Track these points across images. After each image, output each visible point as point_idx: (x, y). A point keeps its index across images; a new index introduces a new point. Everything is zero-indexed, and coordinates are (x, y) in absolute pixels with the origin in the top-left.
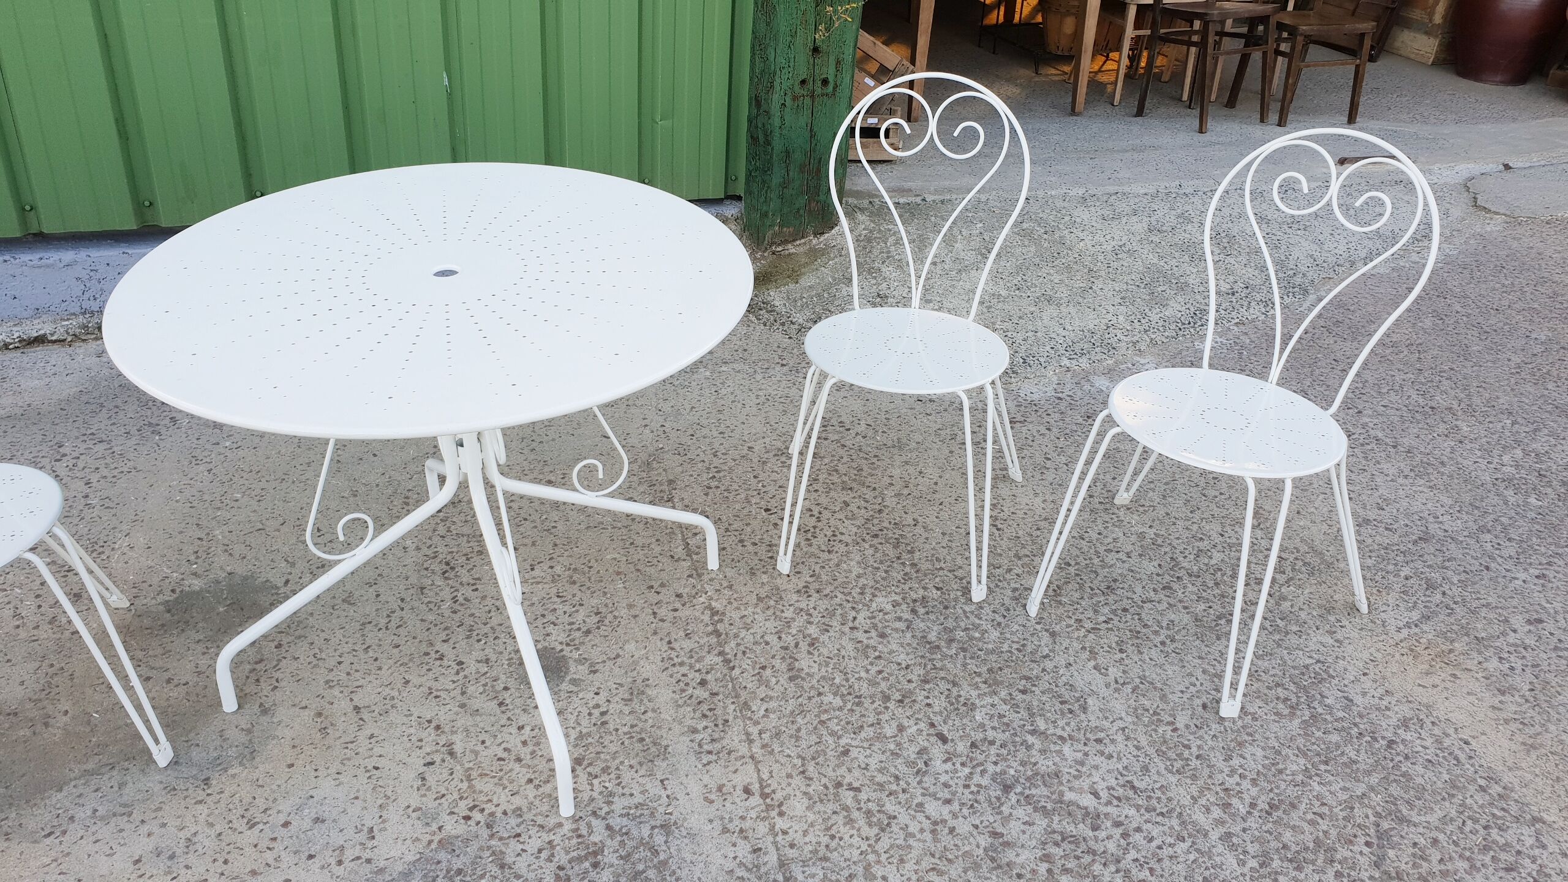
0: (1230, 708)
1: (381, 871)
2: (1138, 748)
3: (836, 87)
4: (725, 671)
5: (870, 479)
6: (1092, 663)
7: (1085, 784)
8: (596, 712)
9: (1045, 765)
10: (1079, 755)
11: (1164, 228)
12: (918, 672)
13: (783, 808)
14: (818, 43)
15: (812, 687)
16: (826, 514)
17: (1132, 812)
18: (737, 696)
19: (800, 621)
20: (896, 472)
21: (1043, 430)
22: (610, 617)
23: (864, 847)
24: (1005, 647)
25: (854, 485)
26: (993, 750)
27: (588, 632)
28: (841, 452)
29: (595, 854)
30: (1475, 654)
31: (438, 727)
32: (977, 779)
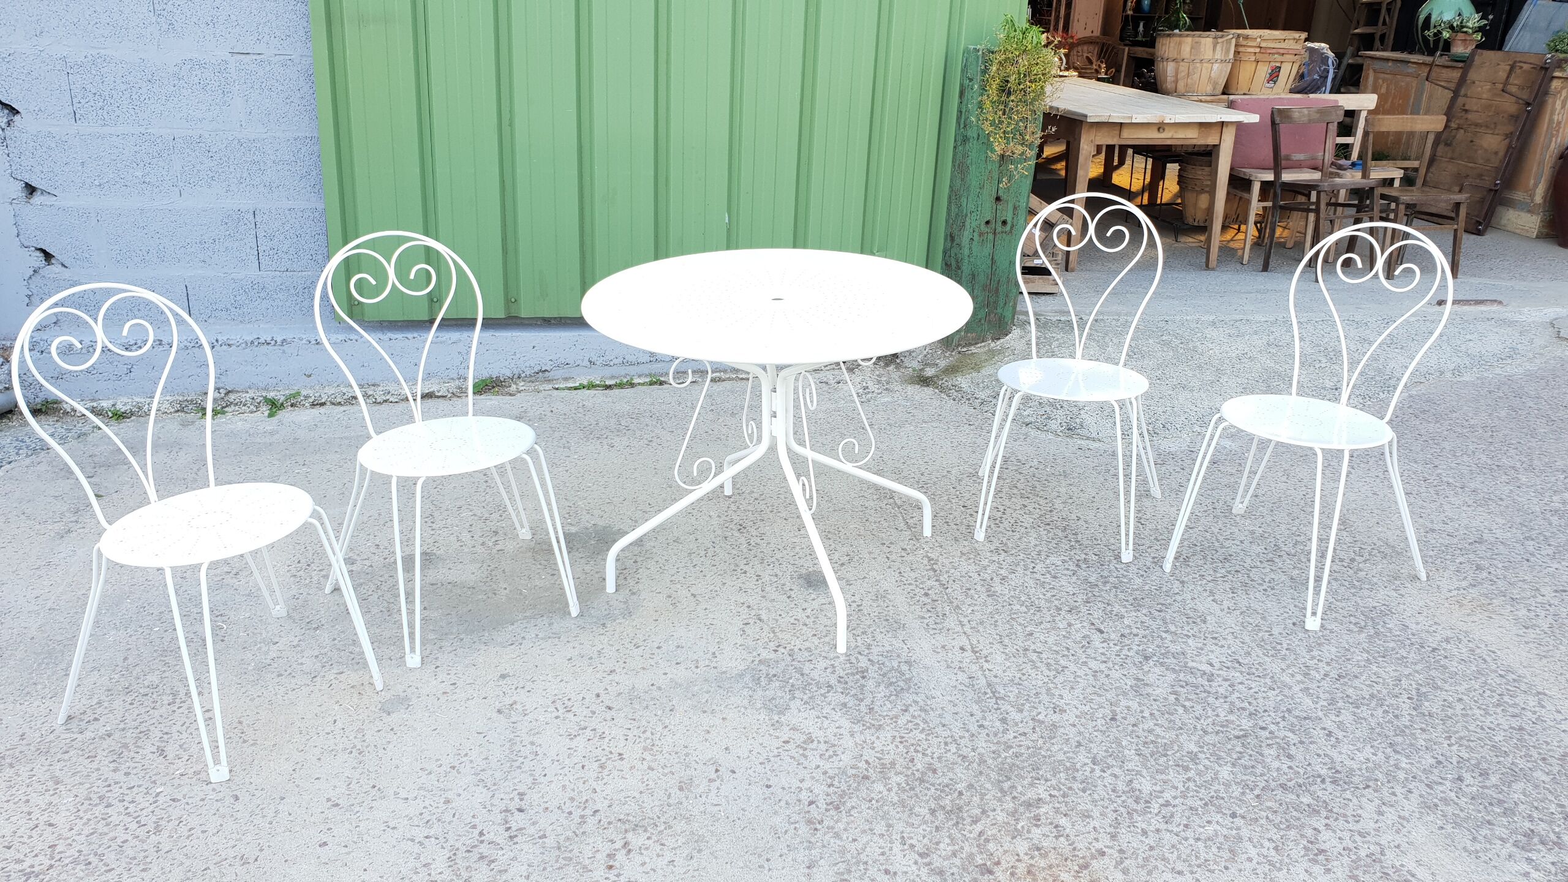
0: (1313, 624)
1: (724, 672)
2: (1243, 643)
3: (1012, 226)
4: (941, 589)
5: (1042, 493)
6: (1212, 598)
7: (1204, 659)
8: (854, 605)
9: (1173, 648)
10: (1200, 645)
11: (1280, 344)
12: (1080, 598)
13: (988, 659)
14: (1001, 193)
15: (1005, 601)
16: (1008, 511)
17: (1238, 674)
18: (951, 602)
19: (994, 567)
20: (1063, 490)
21: (1178, 469)
22: (857, 558)
23: (1046, 680)
24: (1147, 587)
25: (1030, 495)
26: (1136, 639)
27: (843, 564)
28: (1020, 477)
29: (863, 672)
30: (1508, 607)
31: (749, 607)
32: (1125, 652)
